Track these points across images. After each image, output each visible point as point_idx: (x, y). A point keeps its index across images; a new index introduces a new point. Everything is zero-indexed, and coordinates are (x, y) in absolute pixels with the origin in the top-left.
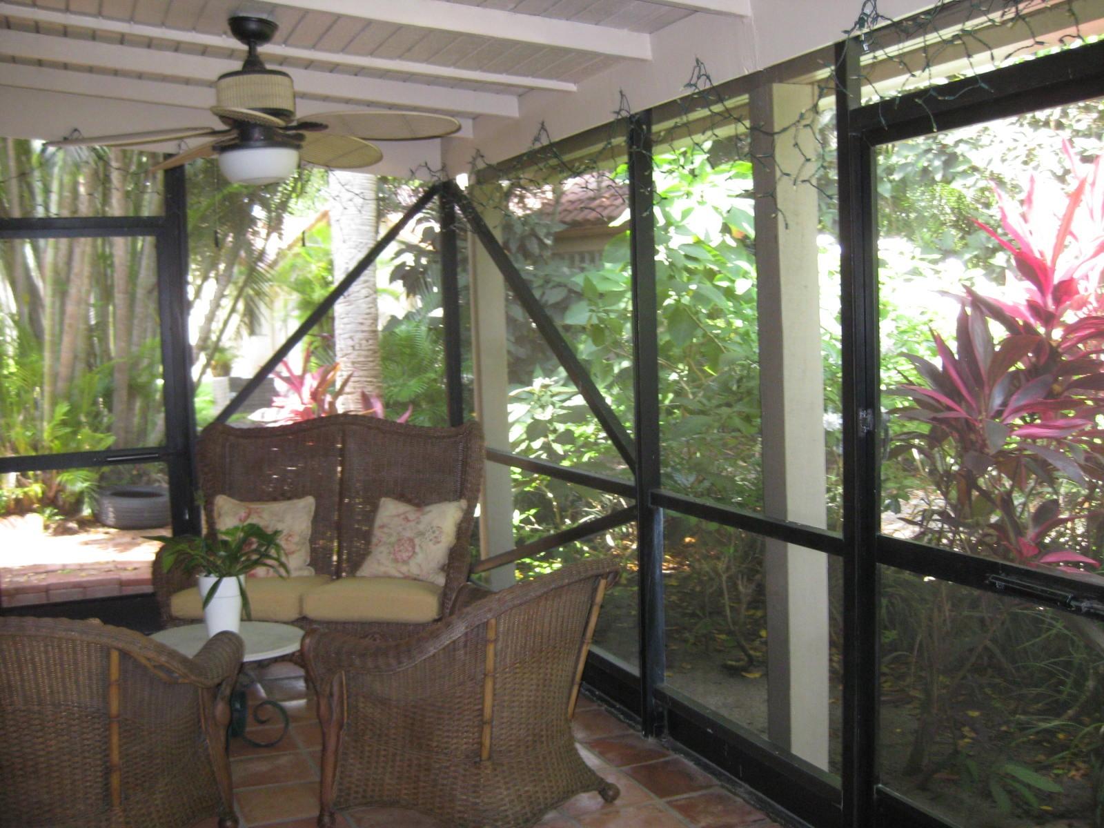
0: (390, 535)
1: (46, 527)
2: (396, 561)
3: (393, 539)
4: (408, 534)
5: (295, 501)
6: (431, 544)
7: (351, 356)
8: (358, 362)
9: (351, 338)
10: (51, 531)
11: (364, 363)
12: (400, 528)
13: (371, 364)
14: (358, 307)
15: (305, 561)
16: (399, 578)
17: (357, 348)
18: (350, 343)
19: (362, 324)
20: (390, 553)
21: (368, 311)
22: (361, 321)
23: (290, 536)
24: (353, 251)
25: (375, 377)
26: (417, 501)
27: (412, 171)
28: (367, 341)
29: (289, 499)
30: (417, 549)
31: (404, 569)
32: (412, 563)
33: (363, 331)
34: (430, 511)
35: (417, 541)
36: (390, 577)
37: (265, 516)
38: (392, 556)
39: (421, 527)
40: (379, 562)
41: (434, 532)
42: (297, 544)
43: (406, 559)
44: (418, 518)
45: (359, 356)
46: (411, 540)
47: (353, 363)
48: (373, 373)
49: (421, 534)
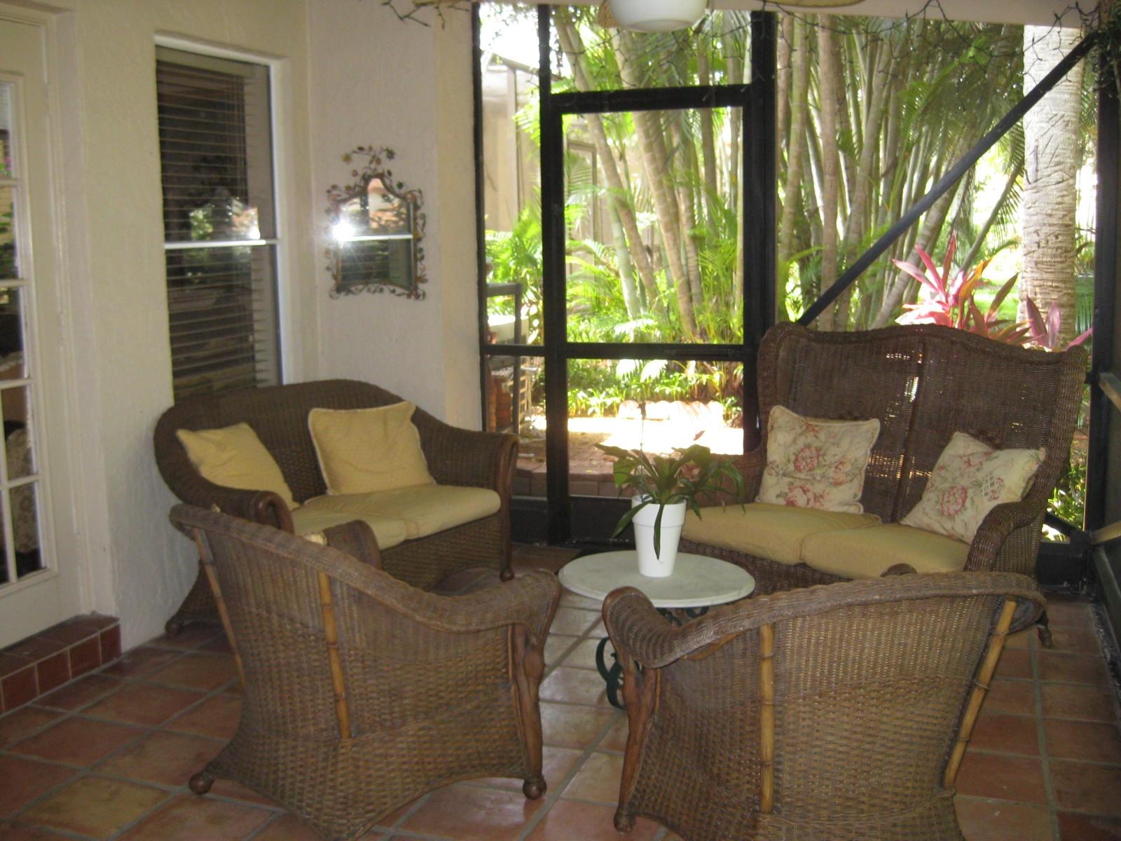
0: (945, 479)
1: (726, 417)
2: (942, 513)
3: (947, 485)
4: (964, 482)
5: (860, 423)
6: (986, 498)
7: (1035, 255)
8: (1042, 263)
9: (1037, 232)
10: (730, 421)
11: (1051, 264)
12: (957, 474)
13: (1059, 266)
14: (1046, 195)
15: (855, 495)
16: (942, 535)
17: (1042, 244)
18: (1036, 238)
19: (1050, 215)
20: (937, 502)
21: (1060, 200)
22: (1049, 212)
23: (842, 463)
24: (1044, 125)
25: (1064, 281)
26: (997, 441)
27: (1056, 15)
28: (1057, 237)
29: (856, 419)
30: (968, 504)
31: (948, 525)
32: (959, 518)
33: (1050, 225)
34: (997, 457)
35: (970, 493)
36: (934, 532)
37: (822, 436)
38: (938, 506)
39: (980, 476)
40: (924, 514)
41: (992, 484)
42: (847, 474)
43: (952, 512)
44: (981, 463)
45: (1044, 254)
46: (965, 490)
47: (1036, 263)
48: (1061, 276)
49: (978, 485)
